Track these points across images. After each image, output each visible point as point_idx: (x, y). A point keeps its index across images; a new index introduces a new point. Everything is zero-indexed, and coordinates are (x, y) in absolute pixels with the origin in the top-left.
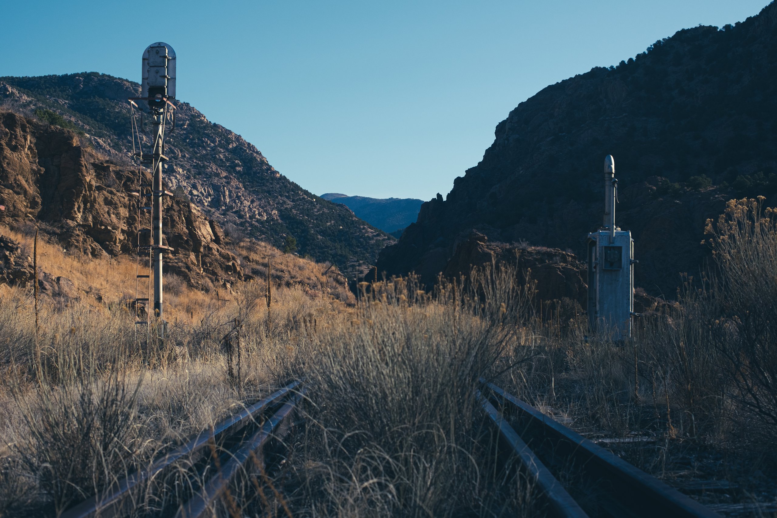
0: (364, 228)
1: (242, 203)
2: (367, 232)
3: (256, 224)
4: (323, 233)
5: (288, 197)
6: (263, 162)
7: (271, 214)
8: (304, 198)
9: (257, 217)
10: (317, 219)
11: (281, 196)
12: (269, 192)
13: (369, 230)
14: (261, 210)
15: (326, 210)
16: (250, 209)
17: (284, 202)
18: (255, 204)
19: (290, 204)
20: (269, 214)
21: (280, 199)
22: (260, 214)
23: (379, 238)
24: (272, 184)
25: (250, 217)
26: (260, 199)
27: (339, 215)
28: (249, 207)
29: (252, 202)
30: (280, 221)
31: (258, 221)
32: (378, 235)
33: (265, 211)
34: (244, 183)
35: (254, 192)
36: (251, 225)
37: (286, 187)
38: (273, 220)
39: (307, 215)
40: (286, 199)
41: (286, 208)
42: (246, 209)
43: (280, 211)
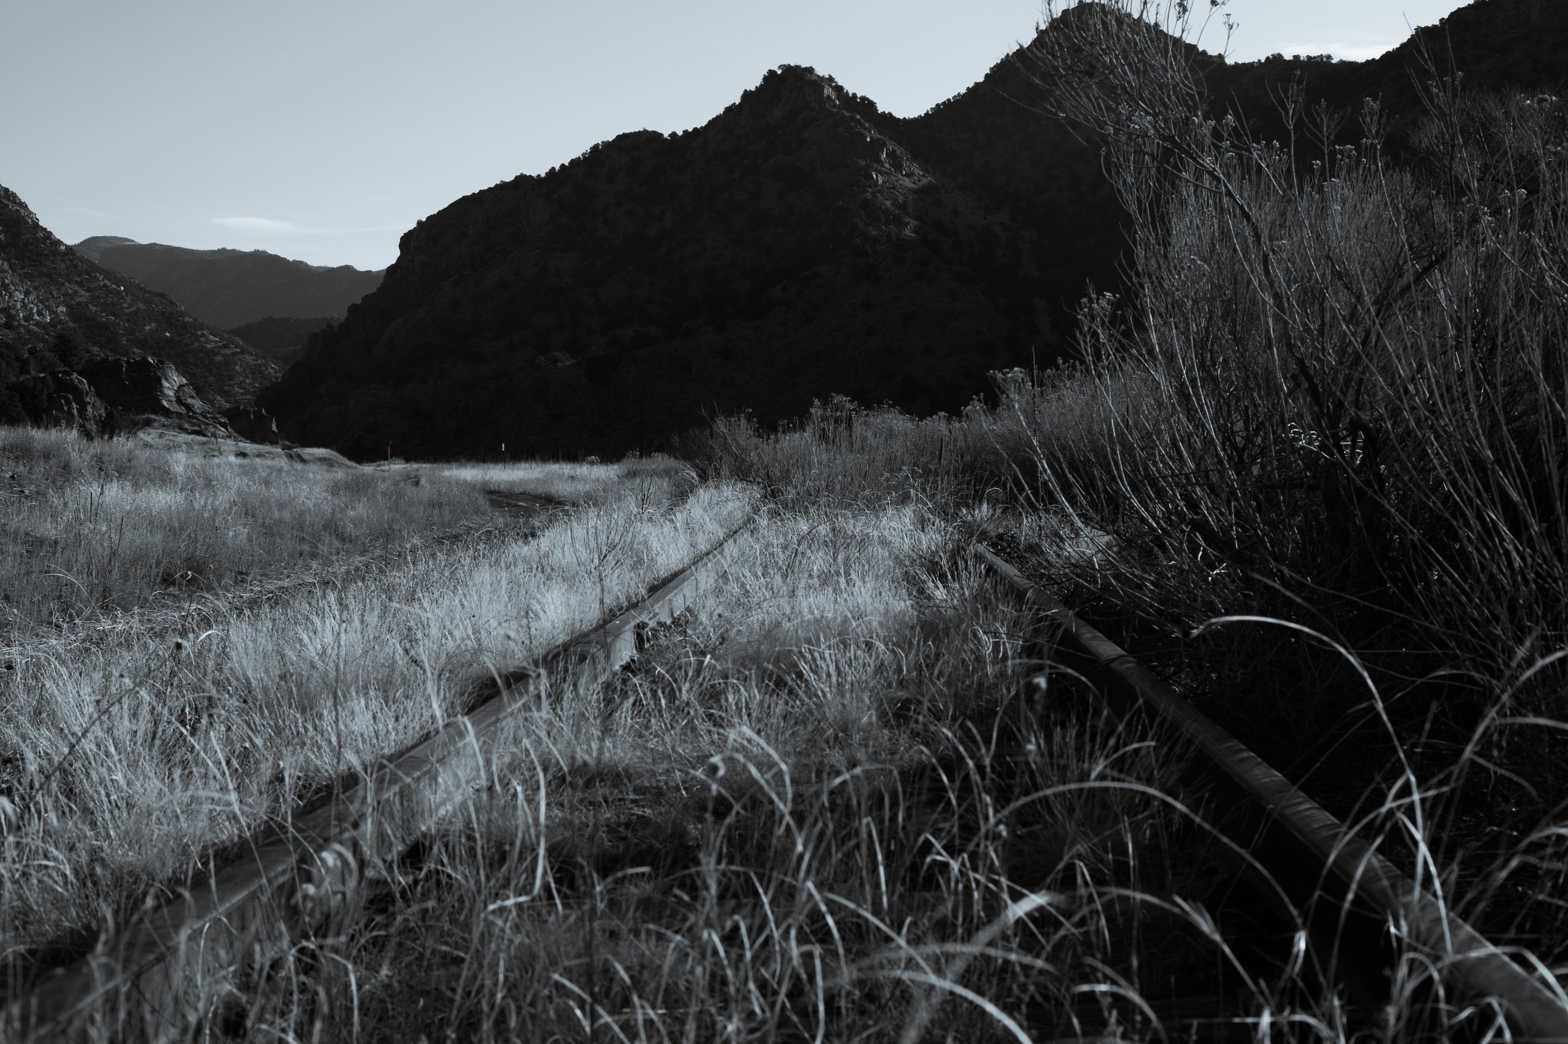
0: (203, 335)
1: (11, 296)
2: (208, 341)
3: (36, 329)
4: (141, 343)
5: (80, 284)
6: (36, 226)
7: (55, 313)
8: (105, 286)
9: (36, 317)
10: (128, 321)
11: (69, 281)
12: (49, 275)
13: (211, 337)
14: (41, 306)
15: (141, 306)
16: (24, 306)
17: (76, 292)
18: (31, 298)
19: (84, 295)
20: (52, 312)
21: (70, 287)
22: (39, 313)
23: (228, 351)
24: (53, 262)
25: (26, 319)
26: (36, 288)
27: (163, 314)
28: (23, 301)
29: (27, 293)
30: (70, 324)
31: (38, 324)
32: (226, 346)
33: (48, 308)
34: (8, 260)
35: (26, 276)
36: (29, 331)
37: (75, 266)
38: (60, 322)
39: (113, 314)
40: (77, 288)
41: (79, 303)
42: (19, 305)
43: (68, 306)
